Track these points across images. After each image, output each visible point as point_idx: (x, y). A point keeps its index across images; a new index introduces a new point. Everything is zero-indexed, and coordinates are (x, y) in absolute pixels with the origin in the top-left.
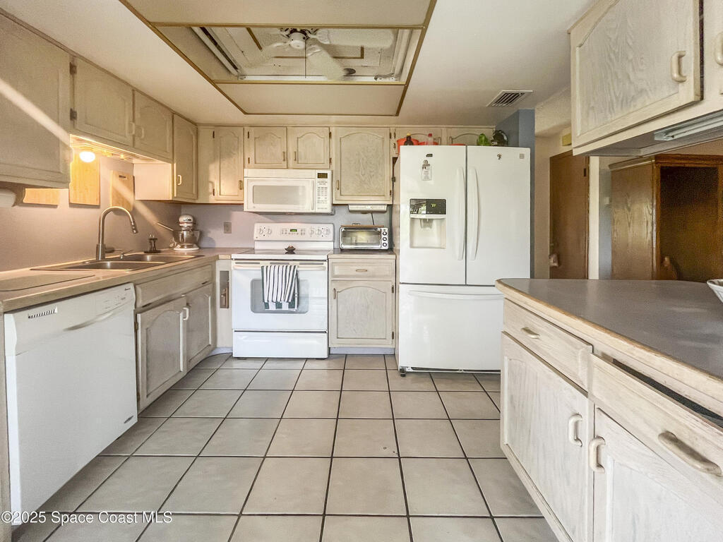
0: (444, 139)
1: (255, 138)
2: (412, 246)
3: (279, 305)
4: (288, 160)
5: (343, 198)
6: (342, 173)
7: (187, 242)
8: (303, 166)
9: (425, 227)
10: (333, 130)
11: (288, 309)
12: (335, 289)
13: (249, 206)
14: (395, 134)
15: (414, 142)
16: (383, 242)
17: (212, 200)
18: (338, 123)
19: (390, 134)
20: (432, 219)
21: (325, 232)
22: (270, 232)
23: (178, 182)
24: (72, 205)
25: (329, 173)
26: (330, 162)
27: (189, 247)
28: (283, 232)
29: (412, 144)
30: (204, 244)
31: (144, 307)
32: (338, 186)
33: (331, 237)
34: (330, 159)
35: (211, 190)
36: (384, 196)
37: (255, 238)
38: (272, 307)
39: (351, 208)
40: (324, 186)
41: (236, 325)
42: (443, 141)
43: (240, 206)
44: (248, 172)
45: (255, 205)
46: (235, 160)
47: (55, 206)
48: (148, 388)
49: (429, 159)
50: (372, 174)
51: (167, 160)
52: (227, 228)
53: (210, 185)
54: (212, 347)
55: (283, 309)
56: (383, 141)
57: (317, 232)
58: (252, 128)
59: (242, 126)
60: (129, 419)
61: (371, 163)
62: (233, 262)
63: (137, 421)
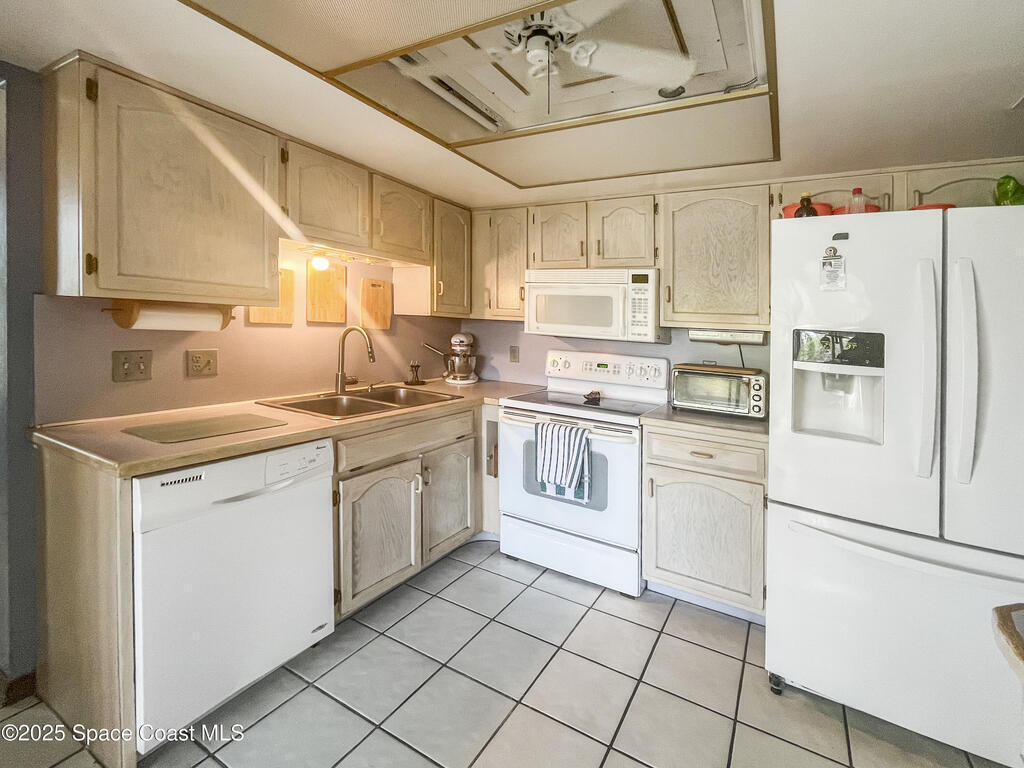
0: (900, 197)
1: (542, 223)
2: (798, 427)
3: (560, 490)
4: (589, 254)
5: (677, 317)
6: (677, 275)
7: (459, 372)
8: (613, 263)
9: (833, 388)
10: (661, 200)
11: (573, 499)
12: (652, 480)
13: (531, 326)
14: (781, 196)
15: (816, 207)
16: (753, 403)
17: (488, 315)
18: (668, 186)
19: (771, 198)
20: (851, 377)
21: (653, 372)
22: (567, 365)
23: (438, 292)
24: (310, 323)
25: (651, 274)
26: (656, 255)
27: (463, 378)
28: (587, 366)
29: (812, 212)
30: (486, 374)
31: (352, 470)
32: (666, 295)
33: (662, 381)
34: (656, 250)
35: (487, 302)
36: (757, 315)
37: (548, 374)
38: (551, 490)
39: (693, 334)
40: (643, 297)
41: (505, 504)
42: (896, 202)
43: (519, 325)
44: (531, 275)
45: (539, 325)
46: (516, 258)
47: (290, 326)
48: (354, 584)
49: (839, 244)
50: (733, 273)
51: (423, 262)
52: (514, 352)
53: (486, 294)
54: (472, 531)
55: (566, 497)
56: (756, 212)
57: (639, 371)
58: (539, 208)
59: (525, 206)
60: (321, 627)
61: (730, 254)
62: (502, 411)
63: (333, 630)
